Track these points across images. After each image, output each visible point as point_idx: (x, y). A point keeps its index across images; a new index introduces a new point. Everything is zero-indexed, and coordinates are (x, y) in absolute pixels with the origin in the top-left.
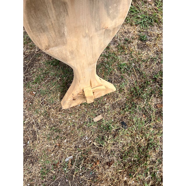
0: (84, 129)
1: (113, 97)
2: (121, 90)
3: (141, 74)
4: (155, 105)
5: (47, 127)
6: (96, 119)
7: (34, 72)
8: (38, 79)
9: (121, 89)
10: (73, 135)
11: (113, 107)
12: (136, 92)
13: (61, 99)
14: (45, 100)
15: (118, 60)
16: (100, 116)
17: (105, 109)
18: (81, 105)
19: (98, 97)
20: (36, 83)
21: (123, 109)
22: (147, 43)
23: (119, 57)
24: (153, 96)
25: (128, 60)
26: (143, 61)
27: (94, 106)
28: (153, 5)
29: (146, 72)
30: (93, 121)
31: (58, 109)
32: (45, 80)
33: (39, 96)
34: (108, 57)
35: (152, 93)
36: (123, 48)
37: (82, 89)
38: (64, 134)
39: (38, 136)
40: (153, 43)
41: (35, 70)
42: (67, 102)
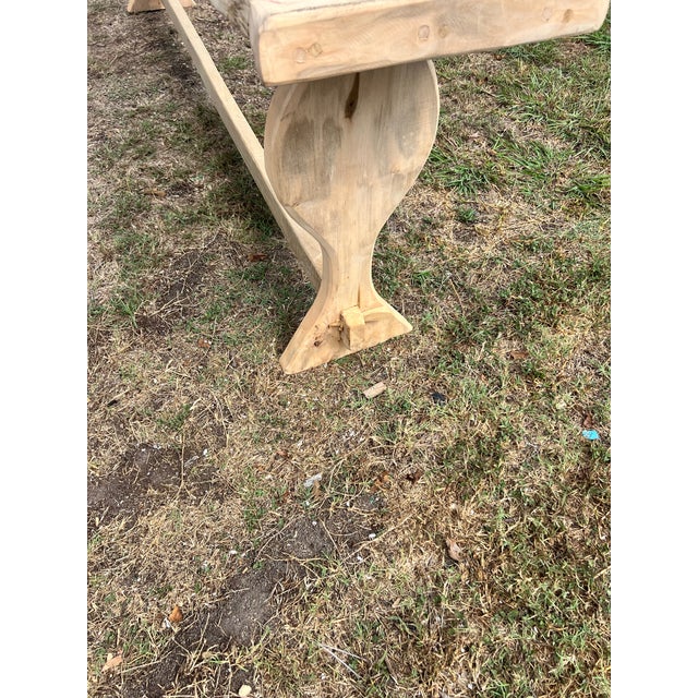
0: (344, 414)
1: (406, 344)
2: (424, 329)
3: (469, 292)
4: (508, 354)
5: (251, 417)
6: (371, 393)
7: (202, 297)
8: (215, 311)
9: (424, 325)
10: (316, 429)
11: (410, 364)
12: (461, 331)
13: (280, 352)
14: (237, 356)
15: (412, 265)
16: (381, 384)
17: (390, 369)
18: (331, 363)
19: (370, 345)
20: (211, 320)
21: (434, 368)
22: (478, 226)
23: (413, 259)
24: (500, 334)
25: (436, 265)
26: (472, 266)
27: (364, 363)
28: (484, 144)
29: (482, 289)
30: (363, 395)
31: (275, 375)
32: (233, 313)
33: (223, 348)
34: (385, 259)
35: (497, 330)
36: (421, 239)
37: (338, 311)
38: (295, 429)
39: (228, 436)
40: (490, 227)
41: (204, 290)
42: (302, 350)
